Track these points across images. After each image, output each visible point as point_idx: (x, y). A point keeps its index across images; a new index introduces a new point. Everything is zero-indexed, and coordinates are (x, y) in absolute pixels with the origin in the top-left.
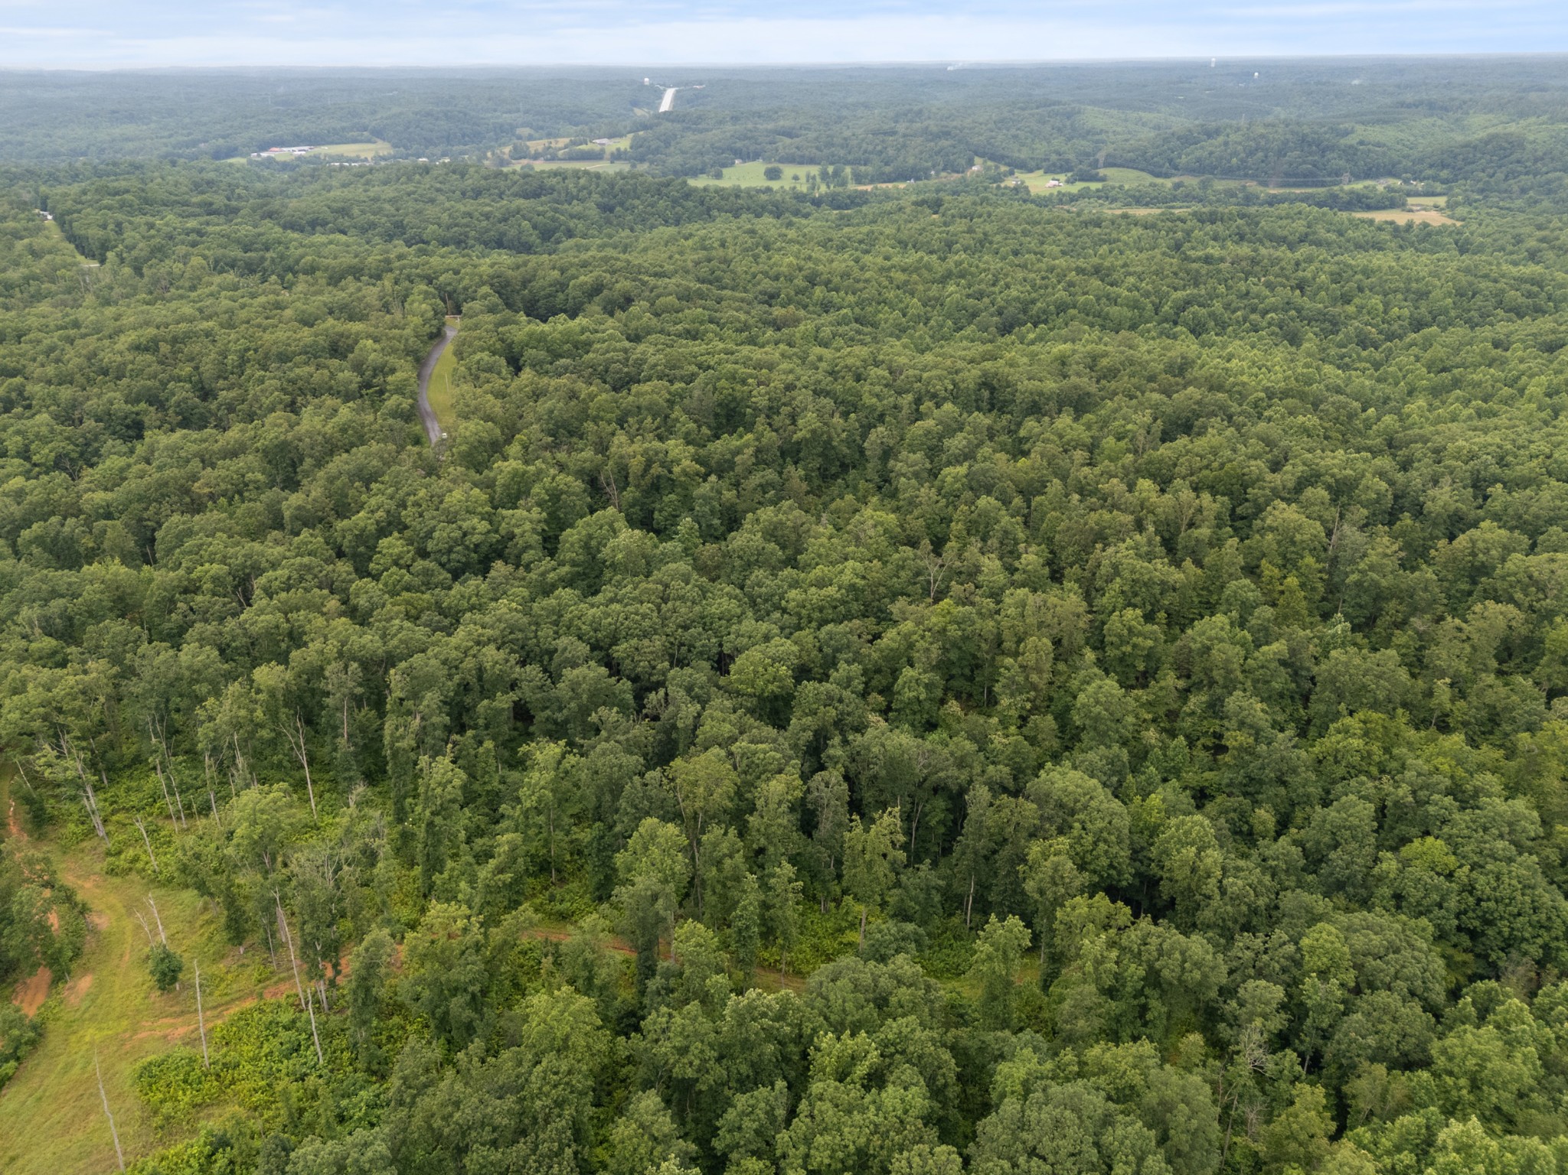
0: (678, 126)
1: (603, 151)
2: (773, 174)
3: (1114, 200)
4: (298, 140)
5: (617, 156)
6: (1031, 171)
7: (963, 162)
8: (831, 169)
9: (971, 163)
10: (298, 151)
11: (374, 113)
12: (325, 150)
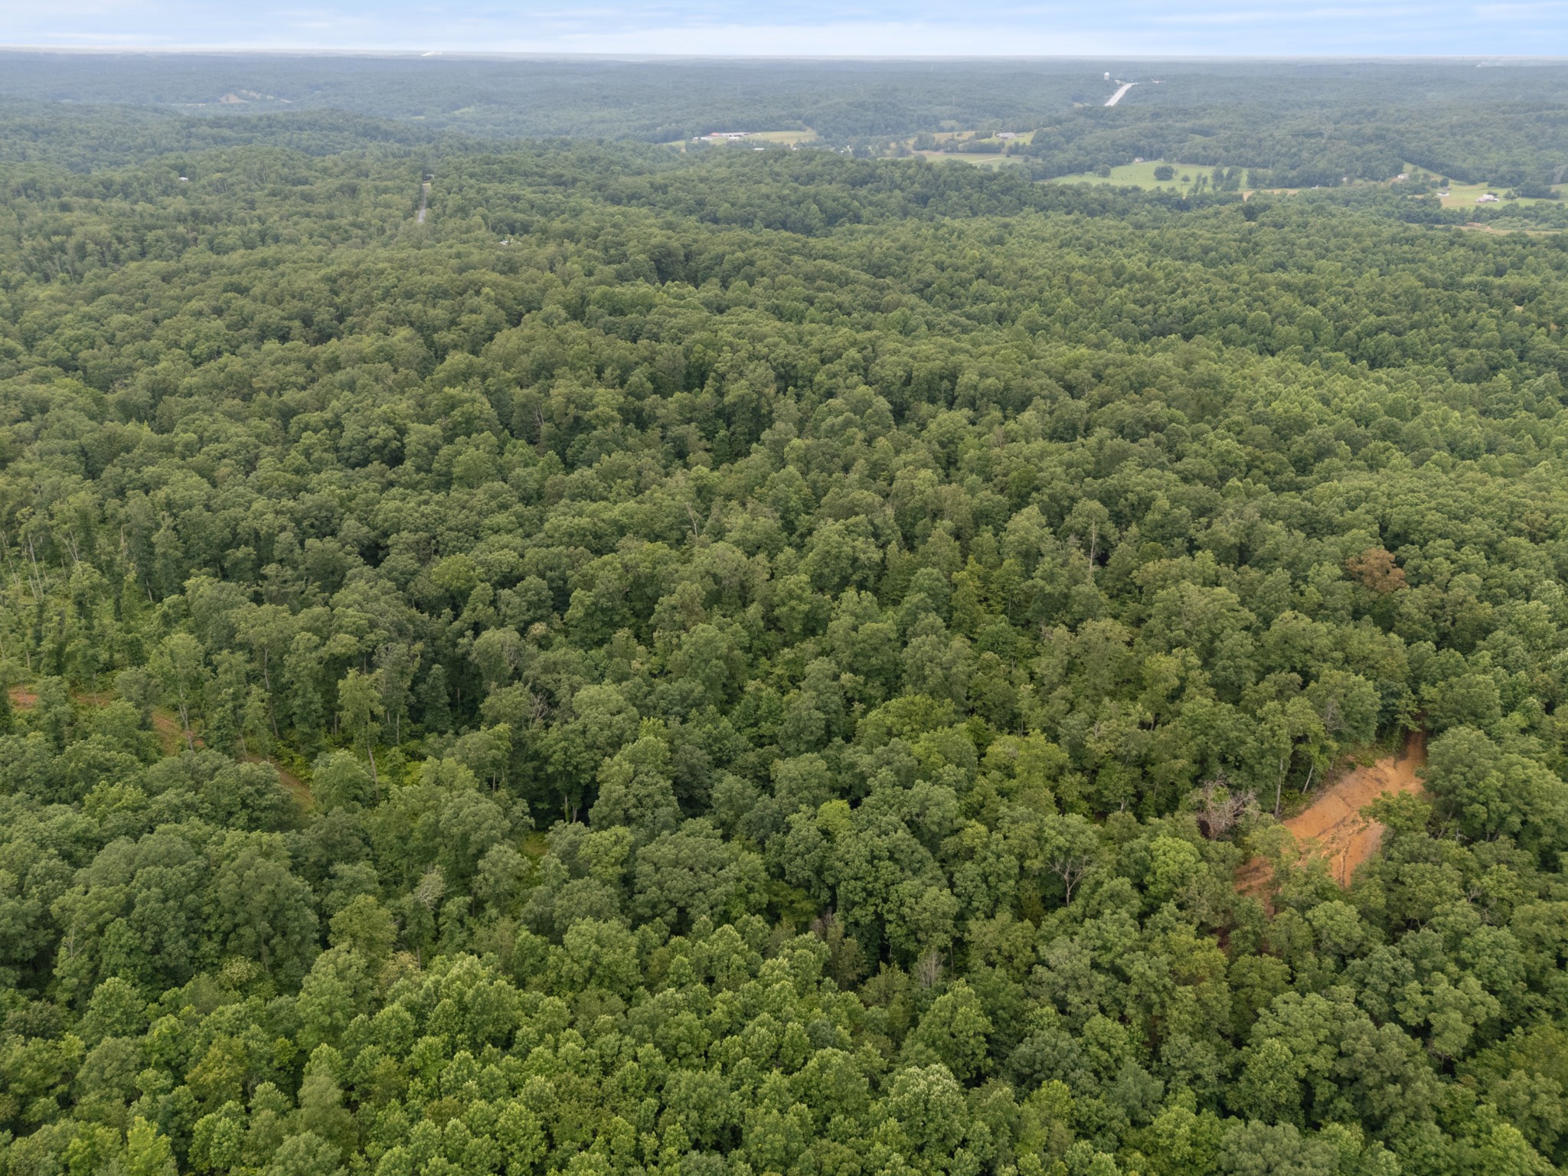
0: (1090, 121)
1: (1002, 145)
2: (1164, 174)
3: (1545, 220)
4: (737, 126)
5: (1015, 150)
6: (1473, 183)
7: (1386, 169)
8: (1226, 171)
9: (1398, 170)
10: (733, 137)
11: (816, 102)
12: (760, 136)
